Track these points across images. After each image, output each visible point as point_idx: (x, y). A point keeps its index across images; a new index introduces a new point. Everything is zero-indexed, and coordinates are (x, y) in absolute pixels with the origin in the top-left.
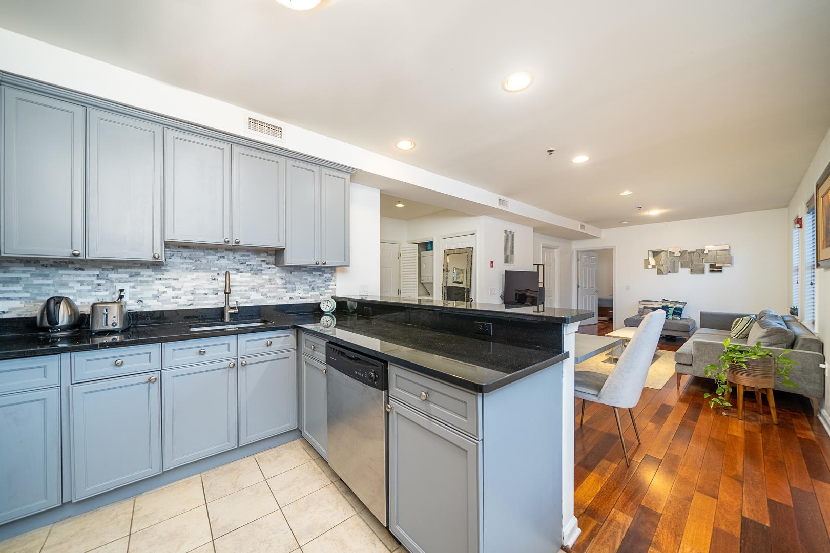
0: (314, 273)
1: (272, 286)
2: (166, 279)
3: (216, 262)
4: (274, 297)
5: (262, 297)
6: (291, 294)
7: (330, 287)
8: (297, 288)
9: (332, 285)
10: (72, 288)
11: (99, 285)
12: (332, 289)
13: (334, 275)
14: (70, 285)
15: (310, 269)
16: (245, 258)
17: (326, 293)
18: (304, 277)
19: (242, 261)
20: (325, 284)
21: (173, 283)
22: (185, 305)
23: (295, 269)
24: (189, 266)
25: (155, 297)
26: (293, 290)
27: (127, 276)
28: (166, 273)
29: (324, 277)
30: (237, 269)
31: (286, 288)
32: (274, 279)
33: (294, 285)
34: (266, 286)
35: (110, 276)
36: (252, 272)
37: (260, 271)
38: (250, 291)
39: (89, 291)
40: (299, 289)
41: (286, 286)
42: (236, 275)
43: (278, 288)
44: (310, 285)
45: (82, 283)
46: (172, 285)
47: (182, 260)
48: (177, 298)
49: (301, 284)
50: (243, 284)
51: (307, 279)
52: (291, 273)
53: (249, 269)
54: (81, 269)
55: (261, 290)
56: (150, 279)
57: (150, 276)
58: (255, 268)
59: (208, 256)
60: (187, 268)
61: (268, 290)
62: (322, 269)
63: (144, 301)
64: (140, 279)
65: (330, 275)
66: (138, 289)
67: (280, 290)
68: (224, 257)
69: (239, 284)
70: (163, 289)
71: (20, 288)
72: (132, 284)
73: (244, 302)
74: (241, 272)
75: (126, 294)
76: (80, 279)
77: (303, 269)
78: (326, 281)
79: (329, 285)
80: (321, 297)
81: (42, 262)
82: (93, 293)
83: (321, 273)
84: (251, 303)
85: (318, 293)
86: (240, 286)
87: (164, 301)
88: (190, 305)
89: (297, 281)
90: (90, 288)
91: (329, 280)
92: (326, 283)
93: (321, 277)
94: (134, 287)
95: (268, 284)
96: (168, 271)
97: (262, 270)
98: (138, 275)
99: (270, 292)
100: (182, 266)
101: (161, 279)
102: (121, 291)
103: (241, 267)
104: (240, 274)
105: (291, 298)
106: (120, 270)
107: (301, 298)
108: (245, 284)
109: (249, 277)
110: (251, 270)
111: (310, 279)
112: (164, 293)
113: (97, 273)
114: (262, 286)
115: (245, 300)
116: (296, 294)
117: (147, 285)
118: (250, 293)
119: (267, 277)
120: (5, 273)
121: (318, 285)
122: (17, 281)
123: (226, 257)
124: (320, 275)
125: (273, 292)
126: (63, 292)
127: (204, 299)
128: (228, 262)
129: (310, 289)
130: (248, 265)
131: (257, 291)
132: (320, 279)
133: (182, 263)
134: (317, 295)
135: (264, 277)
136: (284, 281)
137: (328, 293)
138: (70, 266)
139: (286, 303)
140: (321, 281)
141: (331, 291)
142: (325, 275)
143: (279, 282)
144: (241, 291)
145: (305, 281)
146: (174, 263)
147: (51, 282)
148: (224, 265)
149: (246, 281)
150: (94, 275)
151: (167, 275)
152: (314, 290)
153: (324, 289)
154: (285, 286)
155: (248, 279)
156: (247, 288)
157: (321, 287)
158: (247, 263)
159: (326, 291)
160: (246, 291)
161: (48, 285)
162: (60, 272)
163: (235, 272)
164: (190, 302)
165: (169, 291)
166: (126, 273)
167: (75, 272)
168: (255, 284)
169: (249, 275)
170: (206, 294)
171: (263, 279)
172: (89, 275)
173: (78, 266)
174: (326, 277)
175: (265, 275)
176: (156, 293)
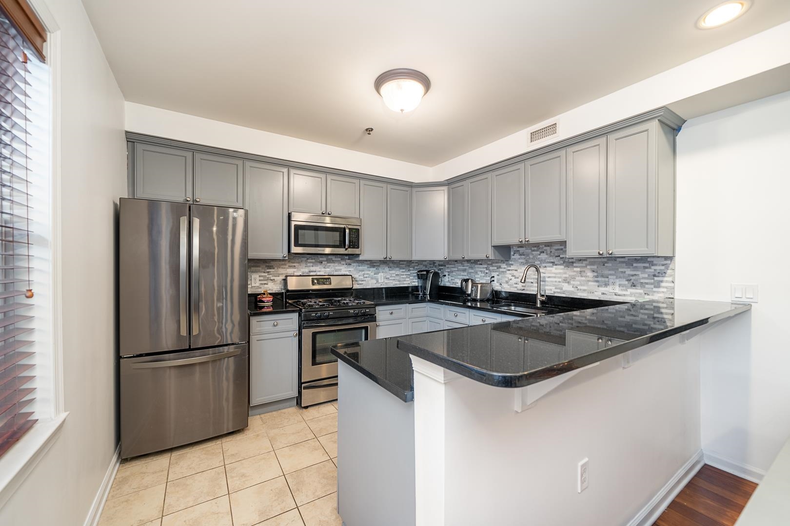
0: (635, 265)
1: (583, 278)
2: (511, 270)
3: (539, 256)
4: (584, 290)
5: (573, 289)
6: (603, 289)
7: (663, 284)
8: (610, 283)
9: (667, 282)
10: (478, 274)
11: (487, 273)
12: (666, 288)
13: (671, 266)
14: (479, 273)
15: (628, 259)
16: (558, 252)
17: (655, 292)
18: (620, 270)
19: (556, 254)
20: (654, 279)
21: (515, 273)
22: (521, 290)
23: (608, 260)
24: (523, 261)
25: (507, 282)
26: (606, 285)
27: (496, 268)
28: (512, 266)
29: (653, 270)
30: (552, 262)
31: (597, 281)
32: (584, 271)
33: (607, 279)
34: (577, 278)
35: (490, 268)
36: (565, 264)
37: (571, 264)
38: (563, 282)
39: (484, 276)
40: (614, 284)
41: (599, 279)
42: (552, 267)
43: (589, 281)
44: (629, 280)
45: (481, 271)
46: (515, 274)
47: (519, 257)
48: (517, 284)
49: (617, 278)
50: (557, 275)
51: (625, 272)
52: (604, 265)
53: (562, 262)
54: (481, 264)
55: (572, 282)
56: (505, 270)
57: (505, 268)
58: (567, 260)
59: (533, 253)
60: (522, 262)
61: (579, 283)
62: (649, 259)
63: (503, 285)
64: (501, 270)
65: (663, 268)
66: (500, 277)
67: (590, 283)
68: (543, 252)
69: (554, 275)
70: (510, 277)
71: (466, 274)
72: (498, 273)
73: (558, 292)
74: (556, 265)
75: (495, 279)
76: (482, 270)
77: (618, 259)
78: (654, 276)
79: (662, 281)
80: (646, 296)
81: (472, 261)
82: (485, 278)
83: (647, 265)
84: (564, 293)
85: (641, 291)
86: (555, 277)
87: (511, 286)
88: (524, 290)
89: (611, 275)
90: (483, 275)
91: (663, 274)
92: (656, 278)
93: (647, 270)
94: (498, 275)
95: (578, 276)
96: (512, 265)
97: (573, 263)
98: (499, 267)
99: (581, 285)
100: (520, 261)
101: (509, 270)
102: (493, 277)
103: (556, 260)
104: (555, 267)
105: (603, 294)
106: (494, 265)
107: (615, 295)
108: (559, 276)
109: (562, 269)
110: (564, 262)
111: (629, 272)
112: (511, 279)
113: (486, 266)
114: (574, 278)
115: (559, 291)
116: (609, 289)
117: (503, 274)
118: (563, 284)
119: (578, 269)
120: (463, 266)
121: (642, 281)
122: (464, 270)
123: (545, 252)
124: (645, 268)
125: (584, 285)
126: (473, 276)
127: (531, 286)
128: (547, 256)
129: (630, 285)
130: (561, 258)
131: (568, 282)
132: (645, 273)
133: (519, 259)
134: (640, 294)
135: (575, 269)
136: (596, 274)
137: (658, 292)
138: (478, 263)
139: (597, 298)
140: (646, 276)
141: (665, 290)
142: (653, 267)
143: (590, 274)
144: (556, 281)
145: (622, 275)
146: (515, 259)
147: (473, 271)
148: (544, 259)
149: (560, 273)
150: (485, 268)
151: (512, 268)
152: (634, 286)
153: (652, 286)
154: (596, 279)
155: (561, 271)
156: (560, 280)
157: (647, 283)
158: (561, 256)
159: (655, 289)
160: (559, 282)
161: (472, 273)
162: (476, 266)
163: (551, 265)
164: (523, 288)
165: (513, 278)
166: (496, 266)
167: (479, 266)
168: (567, 276)
169: (562, 267)
170: (532, 283)
171: (574, 271)
172: (483, 268)
173: (480, 263)
174: (655, 270)
175: (576, 267)
176: (507, 279)
